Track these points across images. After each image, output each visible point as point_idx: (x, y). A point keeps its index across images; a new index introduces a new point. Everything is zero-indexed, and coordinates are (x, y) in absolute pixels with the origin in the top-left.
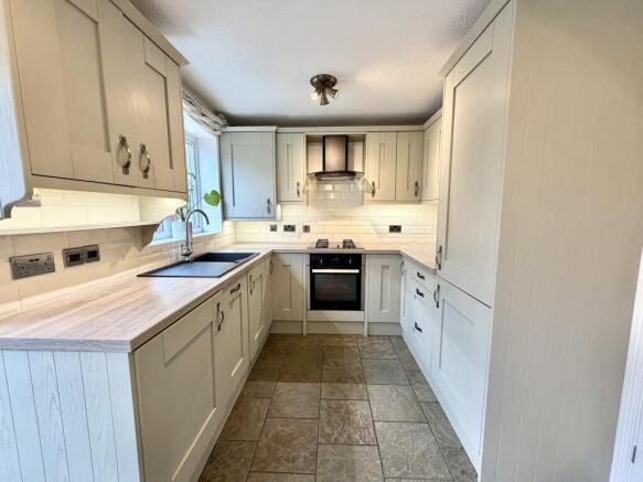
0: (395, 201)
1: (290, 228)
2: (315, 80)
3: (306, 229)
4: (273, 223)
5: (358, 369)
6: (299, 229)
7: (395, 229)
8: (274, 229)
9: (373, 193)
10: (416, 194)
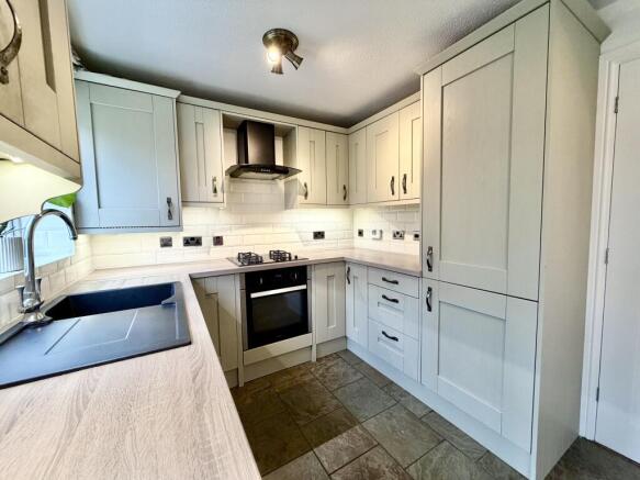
0: (326, 205)
1: (193, 242)
2: (270, 36)
3: (218, 241)
4: (166, 235)
5: (337, 407)
6: (207, 241)
7: (319, 235)
8: (166, 243)
9: (306, 195)
10: (345, 198)
